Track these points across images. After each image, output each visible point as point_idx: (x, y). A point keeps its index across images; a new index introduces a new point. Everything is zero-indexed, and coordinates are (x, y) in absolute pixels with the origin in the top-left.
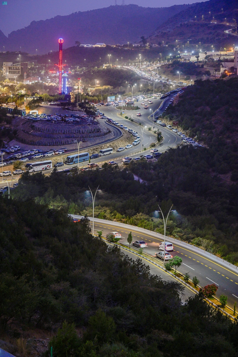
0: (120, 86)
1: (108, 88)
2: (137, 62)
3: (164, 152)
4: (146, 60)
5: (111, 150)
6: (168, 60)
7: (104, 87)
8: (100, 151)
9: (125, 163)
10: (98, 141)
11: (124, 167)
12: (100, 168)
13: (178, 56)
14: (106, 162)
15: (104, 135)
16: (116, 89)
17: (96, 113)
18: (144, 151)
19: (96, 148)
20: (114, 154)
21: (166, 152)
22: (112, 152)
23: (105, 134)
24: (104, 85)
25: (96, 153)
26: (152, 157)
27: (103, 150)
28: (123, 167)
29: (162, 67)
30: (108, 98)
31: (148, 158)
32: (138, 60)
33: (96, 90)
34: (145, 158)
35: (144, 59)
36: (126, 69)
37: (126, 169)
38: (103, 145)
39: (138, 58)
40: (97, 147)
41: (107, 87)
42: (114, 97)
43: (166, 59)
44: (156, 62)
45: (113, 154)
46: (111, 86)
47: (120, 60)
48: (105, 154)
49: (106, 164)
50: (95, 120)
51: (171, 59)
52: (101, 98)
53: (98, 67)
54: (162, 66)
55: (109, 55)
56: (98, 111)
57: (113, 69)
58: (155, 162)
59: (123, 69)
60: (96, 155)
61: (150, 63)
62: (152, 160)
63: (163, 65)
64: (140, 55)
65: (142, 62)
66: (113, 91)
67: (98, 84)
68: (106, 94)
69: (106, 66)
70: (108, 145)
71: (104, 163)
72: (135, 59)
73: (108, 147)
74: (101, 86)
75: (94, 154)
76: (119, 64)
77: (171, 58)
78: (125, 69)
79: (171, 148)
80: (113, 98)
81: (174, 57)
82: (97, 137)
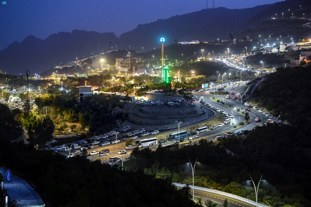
0: (212, 75)
1: (202, 77)
2: (226, 55)
3: (252, 129)
4: (233, 53)
5: (206, 128)
6: (253, 53)
7: (199, 76)
8: (197, 129)
9: (219, 139)
10: (195, 121)
11: (217, 143)
12: (197, 144)
13: (261, 48)
14: (203, 138)
15: (200, 116)
16: (209, 77)
17: (193, 98)
18: (234, 129)
19: (194, 127)
20: (209, 131)
22: (207, 130)
23: (201, 115)
24: (199, 75)
25: (194, 131)
26: (241, 133)
27: (200, 129)
28: (217, 142)
30: (203, 85)
31: (237, 135)
32: (227, 53)
33: (192, 79)
34: (235, 134)
35: (231, 52)
36: (217, 61)
37: (219, 144)
38: (199, 124)
39: (227, 51)
41: (201, 76)
42: (207, 84)
43: (250, 52)
44: (242, 54)
45: (207, 131)
46: (204, 75)
47: (211, 54)
48: (201, 132)
49: (202, 140)
50: (192, 104)
52: (197, 85)
53: (194, 60)
55: (203, 50)
56: (194, 96)
57: (206, 61)
58: (244, 138)
59: (214, 61)
60: (194, 132)
61: (237, 55)
62: (242, 136)
63: (248, 57)
64: (228, 49)
65: (230, 54)
66: (206, 79)
67: (194, 74)
68: (201, 82)
69: (200, 59)
70: (203, 124)
71: (200, 139)
72: (224, 52)
73: (203, 126)
74: (196, 75)
75: (192, 132)
76: (211, 57)
77: (255, 50)
78: (215, 61)
79: (258, 126)
80: (207, 85)
81: (258, 49)
82: (194, 118)
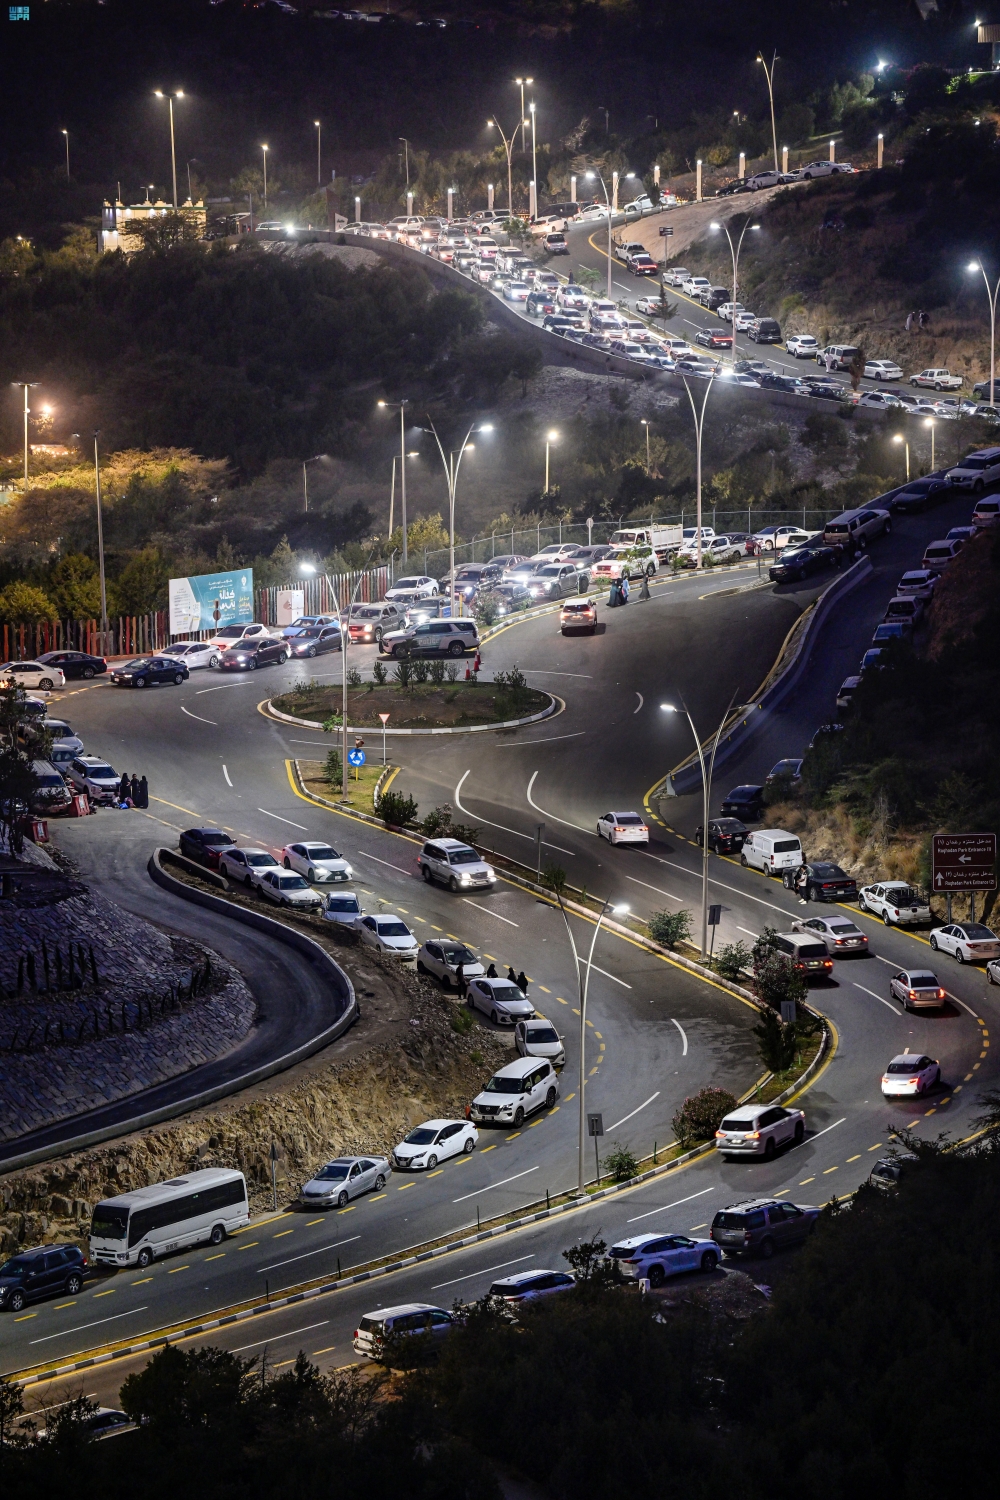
0: (306, 452)
1: (174, 476)
2: (498, 173)
3: (845, 1197)
4: (596, 144)
5: (228, 1194)
6: (857, 142)
7: (122, 469)
8: (101, 1213)
9: (398, 1343)
10: (67, 1100)
11: (386, 1395)
12: (106, 1420)
13: (973, 74)
14: (177, 1336)
15: (140, 1025)
16: (264, 486)
17: (42, 768)
18: (614, 1193)
19: (55, 1183)
20: (264, 1237)
21: (866, 1193)
22: (235, 1216)
23: (157, 1007)
24: (123, 447)
25: (56, 1233)
26: (709, 1255)
27: (138, 1200)
28: (372, 1387)
29: (784, 211)
30: (179, 589)
31: (655, 1273)
32: (507, 147)
33: (34, 506)
34: (628, 1270)
35: (572, 128)
36: (370, 259)
37: (404, 1419)
38: (136, 1141)
39: (509, 120)
40: (59, 1169)
41: (156, 469)
42: (245, 578)
43: (823, 124)
44: (715, 155)
45: (248, 1236)
46: (203, 451)
47: (295, 150)
48: (159, 1248)
49: (169, 1360)
50: (37, 854)
51: (884, 114)
52: (100, 592)
53: (50, 240)
54: (782, 199)
55: (171, 100)
56: (59, 745)
57: (221, 252)
58: (740, 1314)
59: (332, 251)
60: (55, 1258)
61: (644, 172)
62: (715, 1290)
63: (798, 195)
64: (524, 83)
65: (556, 162)
66: (227, 510)
67: (57, 436)
68: (152, 553)
69: (133, 227)
70: (192, 1135)
71: (142, 1348)
72: (469, 136)
73: (192, 1164)
74: (86, 456)
75: (29, 1251)
76: (289, 198)
77: (887, 104)
78: (355, 258)
79: (926, 1151)
80: (236, 589)
81: (923, 90)
82: (62, 1052)
